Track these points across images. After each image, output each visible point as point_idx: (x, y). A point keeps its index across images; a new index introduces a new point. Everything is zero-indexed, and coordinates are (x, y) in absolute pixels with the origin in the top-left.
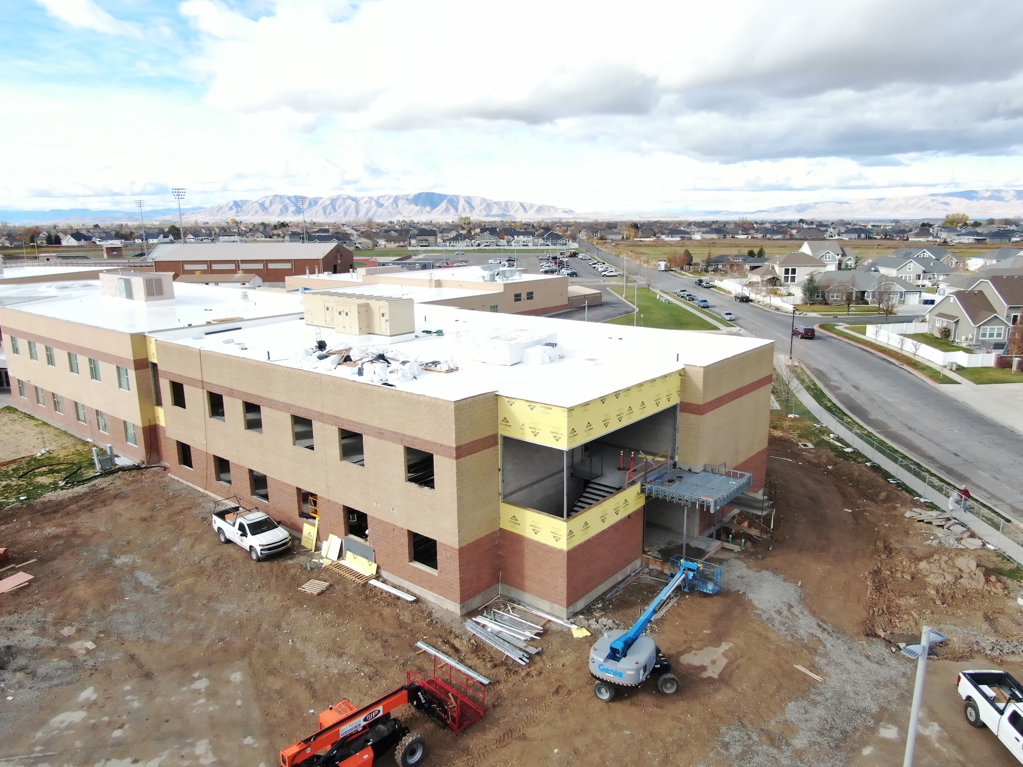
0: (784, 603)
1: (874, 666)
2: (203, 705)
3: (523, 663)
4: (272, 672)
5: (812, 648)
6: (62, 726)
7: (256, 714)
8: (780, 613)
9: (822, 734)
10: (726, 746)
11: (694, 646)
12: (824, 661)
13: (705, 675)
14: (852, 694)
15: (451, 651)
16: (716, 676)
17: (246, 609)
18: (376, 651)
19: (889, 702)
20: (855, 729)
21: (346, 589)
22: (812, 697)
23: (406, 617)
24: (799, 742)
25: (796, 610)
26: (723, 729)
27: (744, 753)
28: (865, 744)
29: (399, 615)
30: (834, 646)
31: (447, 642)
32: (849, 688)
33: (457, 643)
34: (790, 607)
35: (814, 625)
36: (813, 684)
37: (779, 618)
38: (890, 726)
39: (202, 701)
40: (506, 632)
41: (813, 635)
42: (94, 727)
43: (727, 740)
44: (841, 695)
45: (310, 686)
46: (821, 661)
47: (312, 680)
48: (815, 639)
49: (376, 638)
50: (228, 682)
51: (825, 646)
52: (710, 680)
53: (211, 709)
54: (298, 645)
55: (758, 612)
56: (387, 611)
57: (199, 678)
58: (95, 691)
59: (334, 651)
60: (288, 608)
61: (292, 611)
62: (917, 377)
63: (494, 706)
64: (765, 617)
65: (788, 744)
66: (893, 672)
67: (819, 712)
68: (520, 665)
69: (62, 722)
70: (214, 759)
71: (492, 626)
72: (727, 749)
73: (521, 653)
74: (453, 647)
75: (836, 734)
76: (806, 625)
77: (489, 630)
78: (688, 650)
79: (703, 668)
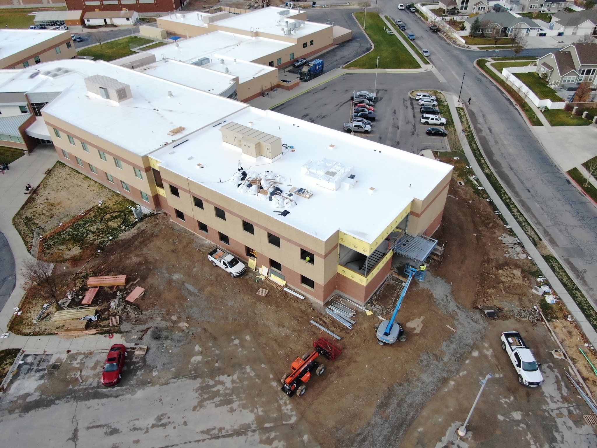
0: (445, 295)
1: (474, 324)
2: (241, 351)
3: (350, 328)
4: (260, 335)
5: (453, 317)
6: (196, 362)
7: (261, 354)
8: (443, 300)
9: (453, 355)
10: (422, 361)
11: (411, 318)
12: (457, 323)
13: (415, 332)
14: (465, 338)
15: (324, 324)
16: (419, 332)
17: (239, 304)
18: (296, 325)
19: (477, 340)
20: (465, 352)
21: (275, 293)
22: (451, 339)
23: (303, 308)
24: (446, 359)
25: (449, 299)
26: (421, 355)
27: (428, 364)
28: (467, 358)
29: (300, 307)
30: (461, 315)
31: (321, 319)
32: (464, 335)
33: (324, 319)
34: (447, 296)
35: (455, 306)
36: (452, 333)
37: (442, 303)
38: (476, 351)
39: (240, 349)
40: (342, 314)
41: (454, 311)
42: (207, 362)
43: (422, 359)
44: (461, 338)
45: (276, 341)
46: (456, 322)
47: (276, 338)
48: (455, 312)
49: (294, 319)
50: (246, 340)
51: (458, 316)
52: (417, 334)
53: (245, 353)
54: (266, 322)
55: (435, 300)
56: (295, 305)
57: (234, 339)
58: (200, 346)
59: (280, 325)
60: (255, 303)
61: (258, 305)
62: (522, 118)
63: (343, 348)
64: (437, 302)
65: (442, 360)
66: (480, 327)
67: (453, 346)
68: (349, 329)
69: (195, 361)
70: (255, 374)
71: (336, 311)
72: (422, 363)
73: (349, 324)
74: (324, 322)
75: (458, 355)
76: (452, 306)
77: (335, 312)
78: (409, 320)
79: (414, 329)
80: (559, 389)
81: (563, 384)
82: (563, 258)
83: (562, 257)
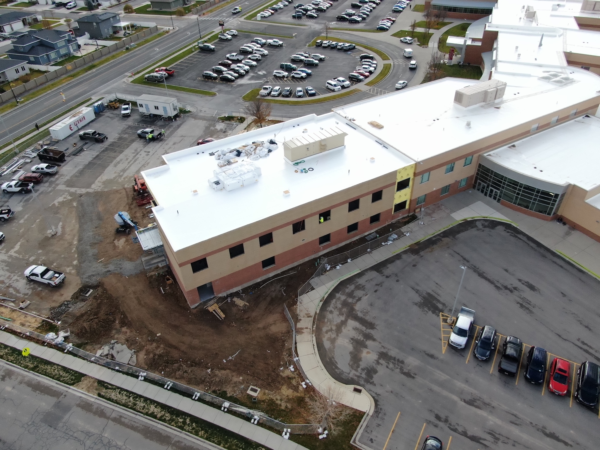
0: (123, 268)
8: (121, 265)
9: (86, 252)
12: (100, 266)
14: (88, 264)
19: (81, 269)
20: (82, 258)
22: (95, 256)
28: (78, 257)
30: (102, 270)
34: (120, 268)
37: (119, 263)
38: (76, 264)
44: (90, 262)
48: (107, 267)
51: (104, 268)
52: (114, 240)
55: (125, 260)
64: (122, 261)
65: (90, 245)
66: (85, 277)
72: (98, 236)
75: (84, 254)
76: (112, 268)
80: (15, 289)
81: (14, 293)
82: (64, 394)
83: (65, 396)
